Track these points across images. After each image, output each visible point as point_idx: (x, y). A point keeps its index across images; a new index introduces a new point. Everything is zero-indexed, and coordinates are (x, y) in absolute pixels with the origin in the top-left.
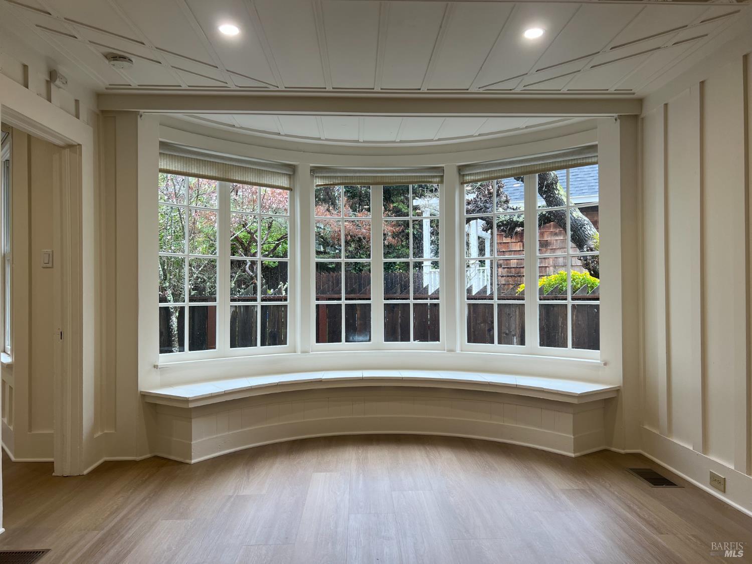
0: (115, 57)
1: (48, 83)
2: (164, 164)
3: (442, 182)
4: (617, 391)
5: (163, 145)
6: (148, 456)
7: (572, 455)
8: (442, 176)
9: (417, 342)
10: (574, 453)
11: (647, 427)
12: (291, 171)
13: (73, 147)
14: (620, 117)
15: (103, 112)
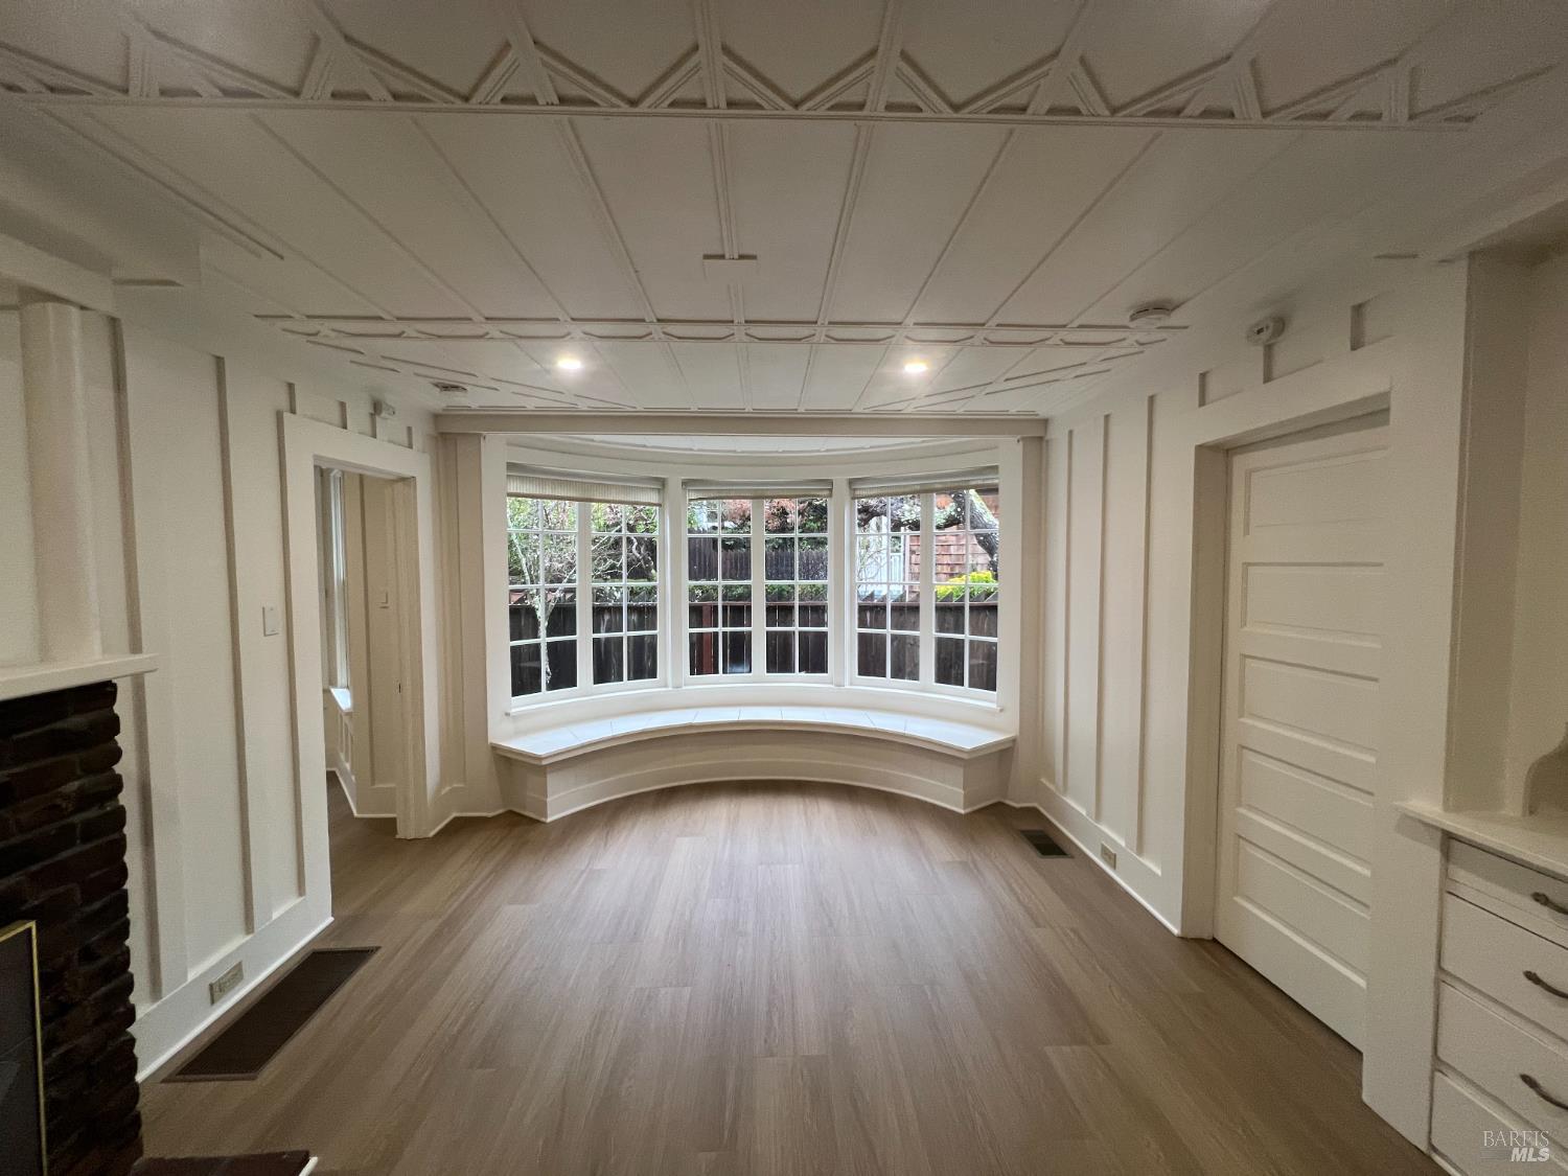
0: (446, 388)
1: (372, 416)
2: (514, 487)
3: (830, 496)
4: (1014, 740)
5: (511, 466)
6: (501, 811)
7: (962, 812)
8: (831, 490)
9: (803, 674)
10: (964, 809)
11: (1043, 780)
12: (661, 484)
13: (407, 481)
14: (1023, 439)
15: (442, 434)
